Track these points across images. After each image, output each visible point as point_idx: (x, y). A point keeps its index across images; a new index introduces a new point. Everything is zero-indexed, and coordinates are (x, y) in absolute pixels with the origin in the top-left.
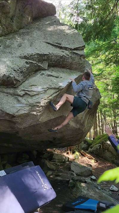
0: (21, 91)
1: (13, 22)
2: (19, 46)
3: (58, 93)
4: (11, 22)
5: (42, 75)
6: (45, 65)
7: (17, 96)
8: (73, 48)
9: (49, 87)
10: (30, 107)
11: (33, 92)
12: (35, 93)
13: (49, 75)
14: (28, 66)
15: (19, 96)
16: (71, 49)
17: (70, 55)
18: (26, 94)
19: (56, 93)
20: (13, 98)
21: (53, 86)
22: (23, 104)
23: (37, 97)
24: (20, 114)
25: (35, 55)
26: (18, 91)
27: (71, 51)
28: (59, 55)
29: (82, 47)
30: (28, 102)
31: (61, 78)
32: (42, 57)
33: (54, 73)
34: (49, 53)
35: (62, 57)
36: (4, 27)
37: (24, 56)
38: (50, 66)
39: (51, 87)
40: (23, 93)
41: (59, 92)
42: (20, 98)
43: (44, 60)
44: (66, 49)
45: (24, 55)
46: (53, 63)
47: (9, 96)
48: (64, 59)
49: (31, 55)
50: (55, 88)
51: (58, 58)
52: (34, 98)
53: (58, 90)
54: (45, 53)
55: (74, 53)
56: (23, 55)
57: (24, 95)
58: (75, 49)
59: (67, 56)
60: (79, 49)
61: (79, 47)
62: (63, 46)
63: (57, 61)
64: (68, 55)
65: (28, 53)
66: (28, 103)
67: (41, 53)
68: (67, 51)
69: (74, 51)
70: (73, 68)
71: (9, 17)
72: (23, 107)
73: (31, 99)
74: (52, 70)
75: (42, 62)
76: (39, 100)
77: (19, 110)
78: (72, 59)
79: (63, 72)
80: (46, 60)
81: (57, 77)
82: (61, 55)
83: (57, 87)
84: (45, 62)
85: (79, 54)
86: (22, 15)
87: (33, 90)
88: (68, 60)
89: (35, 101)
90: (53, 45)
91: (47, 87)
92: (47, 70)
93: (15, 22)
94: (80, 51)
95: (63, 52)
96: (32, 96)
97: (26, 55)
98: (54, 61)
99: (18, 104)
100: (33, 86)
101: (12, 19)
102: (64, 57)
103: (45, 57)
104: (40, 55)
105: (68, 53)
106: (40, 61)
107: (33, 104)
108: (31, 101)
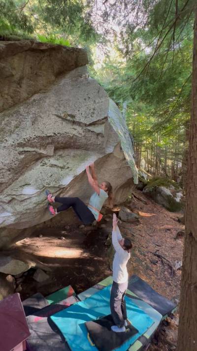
0: (6, 197)
1: (21, 87)
2: (17, 127)
4: (18, 88)
5: (43, 166)
6: (50, 150)
8: (88, 123)
9: (47, 186)
10: (18, 216)
11: (22, 196)
12: (26, 197)
13: (52, 166)
14: (22, 156)
15: (4, 202)
16: (86, 125)
17: (83, 134)
18: (13, 199)
19: (57, 192)
21: (51, 185)
22: (9, 212)
23: (28, 201)
24: (5, 225)
25: (34, 139)
26: (1, 197)
27: (85, 128)
28: (68, 134)
29: (103, 119)
30: (16, 210)
31: (68, 168)
32: (44, 141)
33: (60, 163)
34: (55, 134)
35: (73, 137)
36: (6, 96)
37: (18, 144)
38: (56, 149)
39: (50, 186)
40: (9, 198)
41: (60, 191)
42: (6, 206)
43: (48, 144)
45: (18, 142)
46: (62, 145)
48: (76, 139)
49: (29, 141)
50: (54, 187)
51: (67, 139)
52: (24, 204)
53: (58, 189)
54: (49, 135)
55: (89, 131)
56: (16, 142)
57: (10, 202)
58: (90, 125)
59: (80, 136)
60: (98, 122)
62: (77, 119)
63: (66, 143)
64: (81, 134)
65: (25, 137)
66: (16, 212)
67: (42, 135)
68: (81, 128)
69: (89, 128)
70: (89, 148)
71: (15, 82)
72: (9, 217)
73: (20, 205)
74: (61, 156)
75: (46, 147)
76: (31, 206)
77: (4, 221)
78: (86, 139)
79: (74, 157)
80: (51, 143)
81: (62, 168)
82: (71, 136)
83: (57, 186)
84: (50, 145)
85: (95, 132)
86: (36, 74)
87: (24, 193)
88: (81, 141)
89: (25, 207)
90: (64, 119)
91: (44, 186)
92: (53, 156)
93: (24, 86)
94: (100, 125)
95: (75, 129)
96: (22, 201)
97: (21, 141)
98: (62, 143)
99: (3, 212)
100: (25, 186)
101: (19, 83)
102: (74, 137)
103: (50, 140)
104: (42, 138)
105: (81, 131)
106: (43, 146)
107: (21, 212)
108: (20, 208)
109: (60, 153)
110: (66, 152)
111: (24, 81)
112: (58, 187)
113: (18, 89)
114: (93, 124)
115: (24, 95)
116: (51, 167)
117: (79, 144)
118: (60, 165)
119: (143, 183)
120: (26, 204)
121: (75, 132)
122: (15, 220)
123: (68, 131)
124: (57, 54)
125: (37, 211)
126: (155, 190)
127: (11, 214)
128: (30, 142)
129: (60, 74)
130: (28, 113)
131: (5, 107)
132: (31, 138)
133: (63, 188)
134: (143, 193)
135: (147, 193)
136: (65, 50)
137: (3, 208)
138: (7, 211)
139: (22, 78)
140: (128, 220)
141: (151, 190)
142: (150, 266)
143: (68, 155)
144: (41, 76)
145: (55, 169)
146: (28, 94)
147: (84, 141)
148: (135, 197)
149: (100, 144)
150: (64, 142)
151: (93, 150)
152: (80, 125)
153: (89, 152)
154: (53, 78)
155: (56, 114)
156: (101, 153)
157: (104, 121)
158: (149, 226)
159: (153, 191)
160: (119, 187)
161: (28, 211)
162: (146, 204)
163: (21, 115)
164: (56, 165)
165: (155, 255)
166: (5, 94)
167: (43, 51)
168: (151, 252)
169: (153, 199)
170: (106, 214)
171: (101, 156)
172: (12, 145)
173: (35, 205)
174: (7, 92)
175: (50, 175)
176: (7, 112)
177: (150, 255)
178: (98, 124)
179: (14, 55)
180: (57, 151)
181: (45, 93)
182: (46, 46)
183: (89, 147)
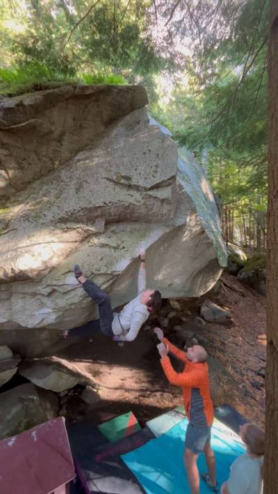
0: (45, 288)
1: (61, 145)
2: (57, 198)
3: (111, 282)
4: (58, 146)
5: (91, 246)
6: (100, 225)
7: (39, 297)
8: (149, 187)
9: (97, 272)
10: (60, 313)
11: (65, 286)
12: (70, 289)
15: (43, 295)
16: (146, 189)
17: (143, 201)
18: (54, 291)
19: (108, 281)
20: (33, 299)
21: (102, 272)
22: (49, 308)
23: (73, 293)
24: (44, 325)
25: (79, 211)
26: (39, 288)
27: (145, 193)
28: (122, 203)
29: (168, 179)
30: (57, 305)
31: (124, 248)
32: (92, 214)
33: (113, 242)
34: (105, 203)
35: (129, 206)
36: (44, 159)
37: (59, 219)
38: (108, 223)
39: (100, 272)
40: (49, 290)
41: (113, 280)
42: (45, 300)
43: (97, 217)
44: (137, 188)
45: (59, 217)
46: (115, 217)
47: (28, 297)
48: (133, 209)
49: (72, 214)
50: (105, 274)
51: (121, 209)
52: (67, 297)
53: (111, 277)
54: (97, 205)
55: (151, 196)
56: (57, 217)
57: (50, 294)
58: (152, 188)
59: (138, 204)
60: (164, 184)
61: (163, 182)
62: (134, 182)
63: (120, 214)
64: (140, 202)
65: (68, 210)
66: (57, 307)
67: (89, 206)
68: (139, 193)
69: (151, 193)
70: (151, 220)
71: (54, 139)
72: (49, 313)
73: (62, 299)
74: (113, 232)
75: (94, 221)
76: (76, 300)
77: (44, 319)
78: (146, 208)
79: (131, 232)
80: (101, 216)
81: (116, 248)
82: (127, 204)
83: (109, 272)
84: (100, 219)
85: (159, 199)
86: (80, 126)
87: (67, 283)
88: (139, 211)
89: (70, 302)
90: (117, 183)
91: (93, 273)
92: (104, 233)
93: (65, 143)
94: (165, 188)
95: (132, 196)
96: (65, 293)
97: (63, 215)
98: (115, 215)
99: (42, 307)
100: (69, 274)
101: (60, 140)
102: (131, 206)
103: (99, 212)
104: (90, 210)
105: (140, 198)
106: (90, 220)
107: (64, 308)
108: (62, 302)
109: (113, 228)
110: (121, 227)
111: (66, 138)
112: (111, 274)
113: (58, 149)
114: (157, 187)
115: (66, 154)
116: (102, 247)
117: (137, 214)
118: (112, 245)
119: (238, 264)
120: (70, 297)
121: (131, 200)
122: (56, 319)
123: (122, 198)
124: (107, 97)
125: (84, 306)
126: (257, 275)
127: (51, 311)
128: (74, 215)
129: (111, 122)
130: (71, 177)
131: (43, 172)
132: (75, 210)
133: (117, 276)
134: (239, 280)
135: (244, 279)
136: (116, 90)
137: (42, 303)
138: (47, 307)
139: (63, 134)
140: (215, 319)
141: (251, 275)
142: (252, 391)
143: (123, 231)
144: (86, 127)
145: (106, 250)
146: (71, 154)
147: (143, 210)
148: (225, 285)
149: (165, 214)
150: (117, 214)
151: (157, 222)
152: (138, 190)
153: (152, 225)
154: (102, 128)
155: (107, 176)
156: (168, 226)
157: (171, 181)
158: (249, 330)
159: (253, 277)
160: (196, 272)
161: (73, 307)
162: (243, 296)
163: (62, 181)
164: (107, 245)
165: (259, 375)
166: (43, 156)
167: (88, 97)
168: (252, 371)
169: (254, 289)
170: (182, 311)
171: (168, 230)
172: (52, 221)
173: (81, 299)
174: (45, 153)
175: (100, 258)
176: (45, 179)
177: (250, 374)
178: (162, 187)
179: (54, 106)
180: (108, 226)
181: (91, 149)
182: (92, 89)
183: (151, 218)
